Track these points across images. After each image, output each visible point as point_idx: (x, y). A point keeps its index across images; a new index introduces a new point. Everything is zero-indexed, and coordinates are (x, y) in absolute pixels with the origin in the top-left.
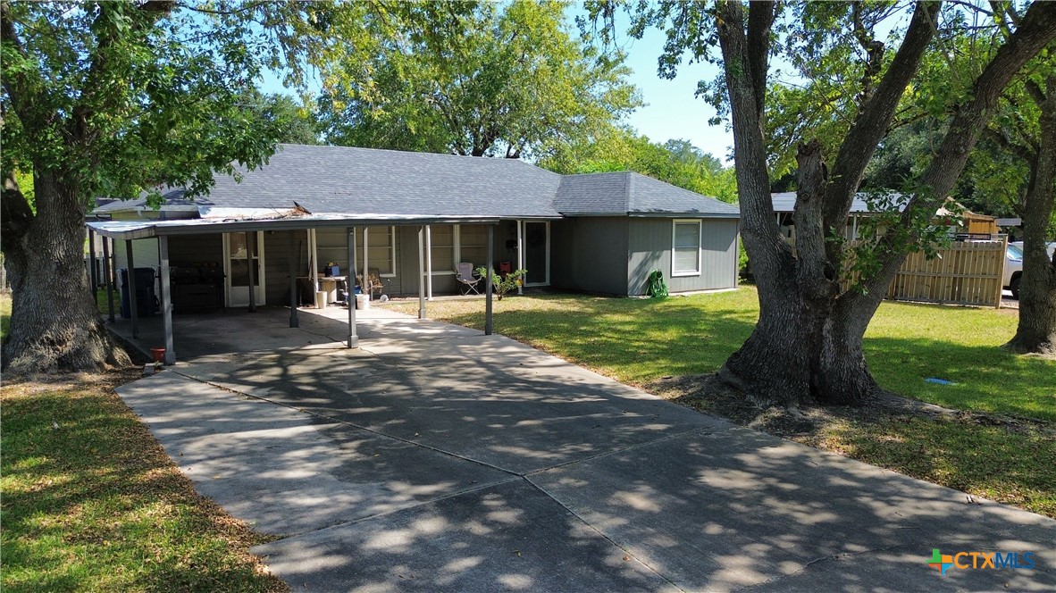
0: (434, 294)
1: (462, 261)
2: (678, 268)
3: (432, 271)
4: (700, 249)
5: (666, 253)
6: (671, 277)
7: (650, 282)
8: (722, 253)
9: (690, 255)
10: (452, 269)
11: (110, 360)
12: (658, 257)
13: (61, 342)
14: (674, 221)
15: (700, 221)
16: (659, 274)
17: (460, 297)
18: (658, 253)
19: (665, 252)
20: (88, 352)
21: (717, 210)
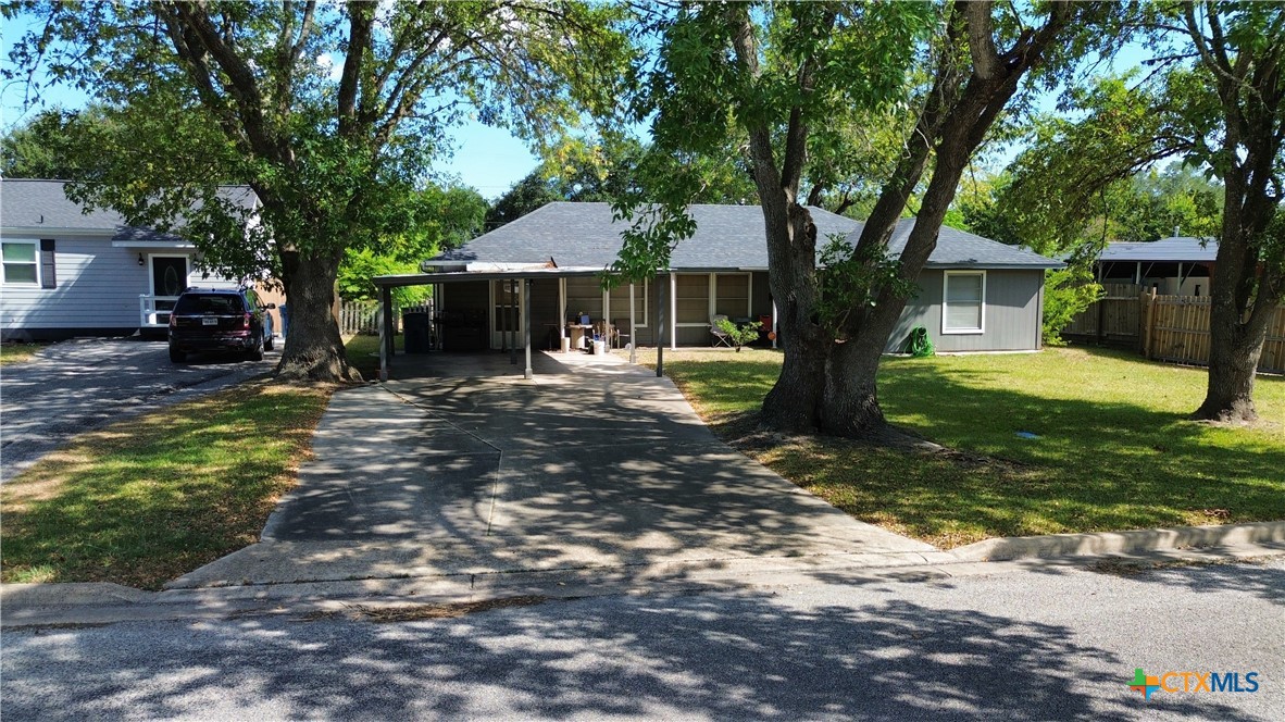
0: (678, 345)
1: (718, 313)
2: (949, 324)
3: (678, 321)
4: (984, 304)
5: (934, 308)
6: (942, 334)
7: (911, 339)
8: (1017, 309)
9: (971, 311)
10: (707, 321)
11: (345, 374)
12: (923, 313)
13: (312, 360)
14: (946, 272)
15: (984, 272)
16: (922, 331)
17: (710, 348)
18: (922, 308)
19: (932, 307)
20: (328, 368)
21: (1006, 260)
